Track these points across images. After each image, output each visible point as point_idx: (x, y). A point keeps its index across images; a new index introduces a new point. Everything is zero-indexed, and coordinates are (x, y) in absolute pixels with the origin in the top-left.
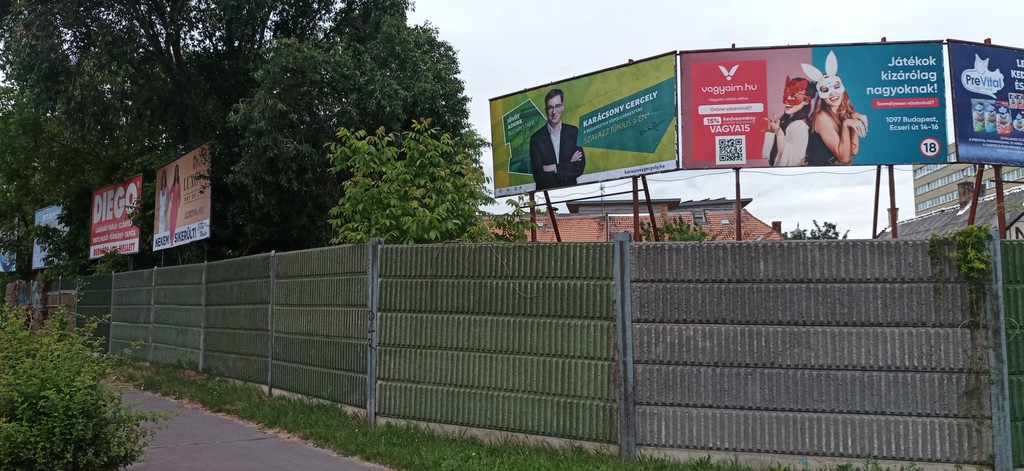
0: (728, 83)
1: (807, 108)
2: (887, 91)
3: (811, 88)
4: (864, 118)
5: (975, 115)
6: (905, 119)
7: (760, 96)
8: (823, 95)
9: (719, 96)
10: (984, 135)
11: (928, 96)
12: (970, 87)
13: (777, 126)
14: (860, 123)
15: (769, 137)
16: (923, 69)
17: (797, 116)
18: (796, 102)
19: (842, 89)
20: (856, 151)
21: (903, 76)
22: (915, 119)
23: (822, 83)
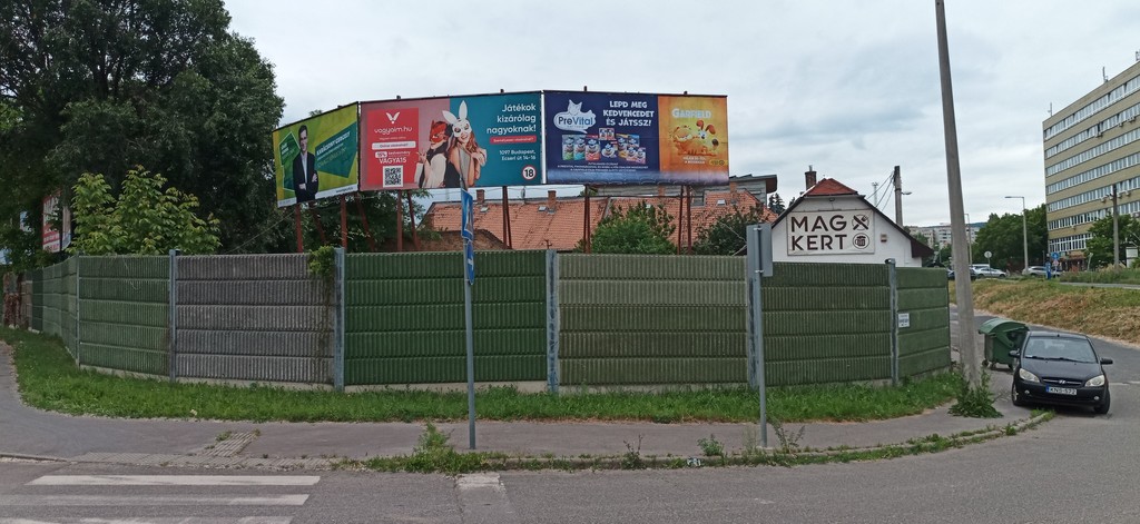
0: (393, 126)
1: (445, 144)
2: (500, 131)
3: (449, 129)
4: (484, 151)
5: (565, 147)
6: (513, 152)
7: (413, 136)
8: (456, 135)
9: (384, 136)
10: (573, 162)
11: (529, 134)
12: (562, 126)
13: (425, 158)
14: (481, 155)
15: (419, 167)
16: (527, 113)
17: (439, 151)
18: (437, 140)
19: (470, 130)
20: (478, 177)
21: (513, 119)
22: (520, 152)
23: (457, 125)
